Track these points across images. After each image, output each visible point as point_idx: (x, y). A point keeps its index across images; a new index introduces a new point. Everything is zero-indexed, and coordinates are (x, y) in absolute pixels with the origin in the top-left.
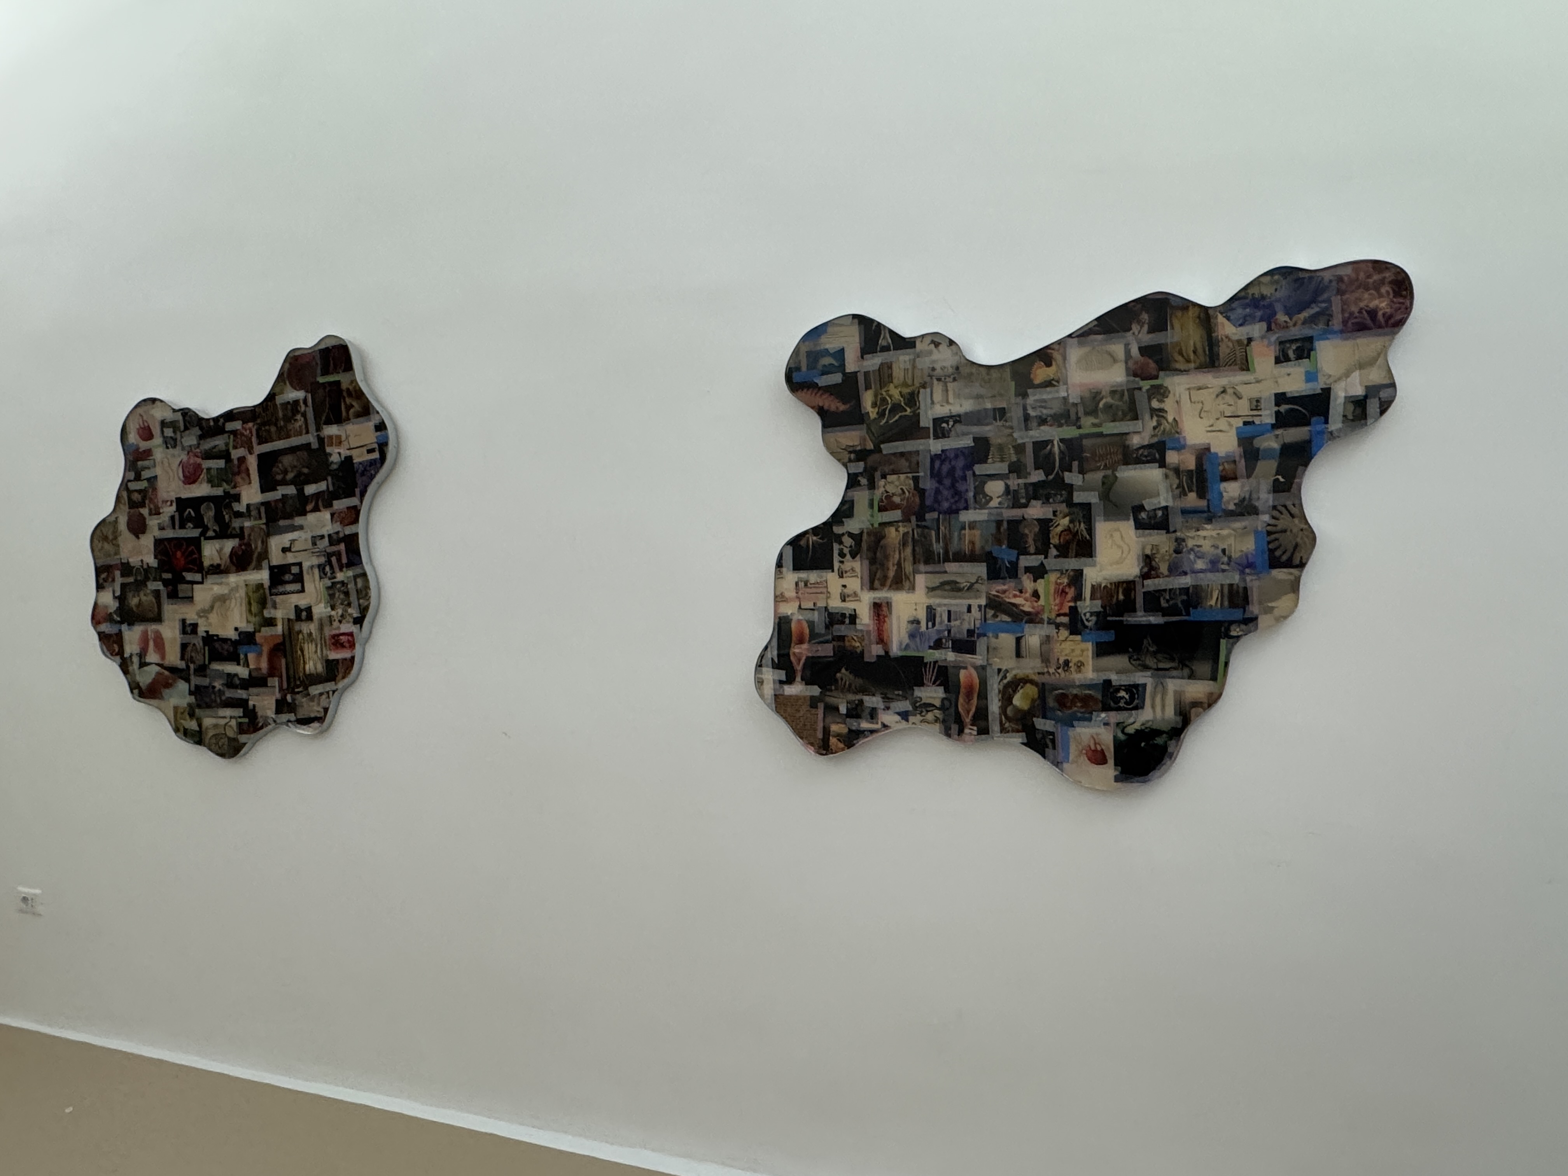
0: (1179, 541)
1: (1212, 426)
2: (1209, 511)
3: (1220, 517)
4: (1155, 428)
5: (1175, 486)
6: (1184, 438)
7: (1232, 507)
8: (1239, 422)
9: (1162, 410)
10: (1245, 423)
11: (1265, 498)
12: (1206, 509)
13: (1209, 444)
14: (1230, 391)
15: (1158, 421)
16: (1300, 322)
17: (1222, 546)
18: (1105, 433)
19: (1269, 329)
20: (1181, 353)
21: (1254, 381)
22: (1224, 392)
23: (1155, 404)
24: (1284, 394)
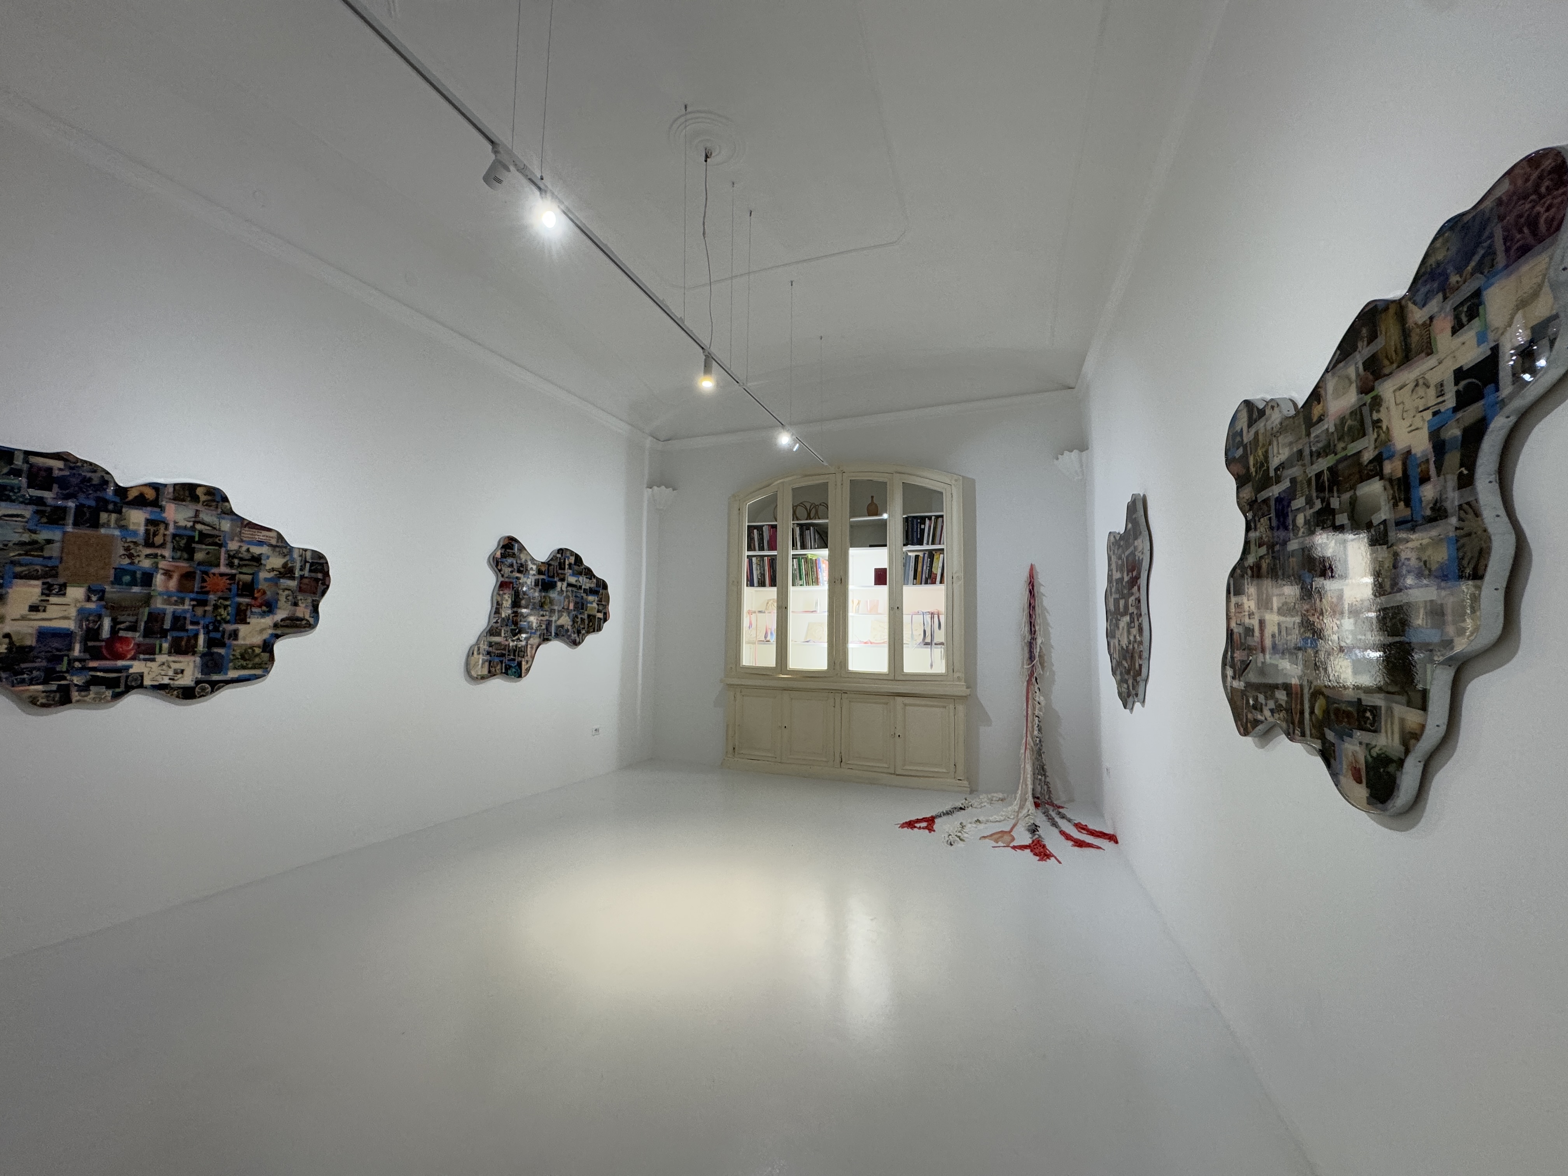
0: (1396, 555)
1: (1411, 426)
2: (1412, 520)
3: (1421, 525)
4: (1376, 440)
5: (1390, 498)
6: (1394, 445)
7: (1428, 512)
8: (1428, 415)
9: (1379, 421)
10: (1435, 414)
11: (1453, 498)
12: (1410, 518)
13: (1410, 446)
14: (1421, 382)
15: (1378, 432)
16: (1468, 276)
17: (1423, 559)
18: (1349, 455)
19: (1445, 298)
20: (1387, 357)
21: (1436, 364)
22: (1417, 385)
23: (1375, 416)
24: (1461, 368)
